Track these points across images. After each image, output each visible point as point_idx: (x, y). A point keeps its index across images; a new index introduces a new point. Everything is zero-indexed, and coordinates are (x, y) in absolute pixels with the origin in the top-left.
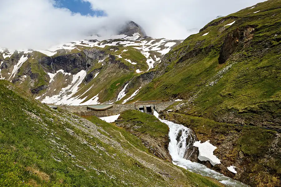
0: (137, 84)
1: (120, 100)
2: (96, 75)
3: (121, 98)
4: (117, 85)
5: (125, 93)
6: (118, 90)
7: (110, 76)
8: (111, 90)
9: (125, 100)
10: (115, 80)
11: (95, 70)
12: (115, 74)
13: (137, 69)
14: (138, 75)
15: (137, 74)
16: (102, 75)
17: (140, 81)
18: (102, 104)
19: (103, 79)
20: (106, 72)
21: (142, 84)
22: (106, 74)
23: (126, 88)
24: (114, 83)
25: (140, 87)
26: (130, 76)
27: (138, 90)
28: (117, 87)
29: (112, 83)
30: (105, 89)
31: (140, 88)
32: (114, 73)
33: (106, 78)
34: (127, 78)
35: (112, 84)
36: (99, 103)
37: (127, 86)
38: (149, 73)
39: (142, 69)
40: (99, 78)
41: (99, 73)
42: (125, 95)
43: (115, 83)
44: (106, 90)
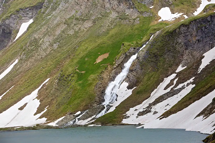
0: (168, 57)
1: (112, 110)
2: (24, 27)
3: (117, 104)
4: (99, 61)
5: (129, 88)
6: (102, 78)
7: (71, 32)
8: (80, 77)
9: (132, 110)
10: (91, 46)
11: (18, 11)
12: (88, 24)
13: (164, 6)
14: (171, 28)
15: (165, 23)
16: (44, 29)
17: (178, 48)
18: (53, 124)
19: (47, 41)
20: (58, 18)
21: (185, 57)
22: (58, 25)
23: (131, 71)
24: (87, 56)
25: (178, 65)
26: (143, 31)
27: (174, 75)
28: (98, 66)
29: (81, 52)
30: (58, 75)
31: (180, 69)
32: (84, 20)
33: (60, 36)
34: (130, 37)
35: (83, 58)
36: (44, 120)
37: (133, 65)
38: (209, 19)
39: (178, 5)
40: (36, 36)
41: (31, 21)
42: (130, 92)
43: (94, 54)
44: (62, 76)
